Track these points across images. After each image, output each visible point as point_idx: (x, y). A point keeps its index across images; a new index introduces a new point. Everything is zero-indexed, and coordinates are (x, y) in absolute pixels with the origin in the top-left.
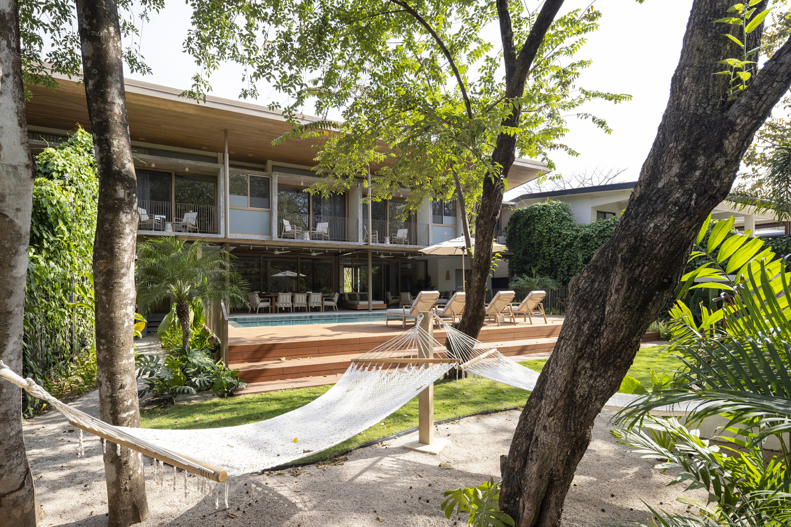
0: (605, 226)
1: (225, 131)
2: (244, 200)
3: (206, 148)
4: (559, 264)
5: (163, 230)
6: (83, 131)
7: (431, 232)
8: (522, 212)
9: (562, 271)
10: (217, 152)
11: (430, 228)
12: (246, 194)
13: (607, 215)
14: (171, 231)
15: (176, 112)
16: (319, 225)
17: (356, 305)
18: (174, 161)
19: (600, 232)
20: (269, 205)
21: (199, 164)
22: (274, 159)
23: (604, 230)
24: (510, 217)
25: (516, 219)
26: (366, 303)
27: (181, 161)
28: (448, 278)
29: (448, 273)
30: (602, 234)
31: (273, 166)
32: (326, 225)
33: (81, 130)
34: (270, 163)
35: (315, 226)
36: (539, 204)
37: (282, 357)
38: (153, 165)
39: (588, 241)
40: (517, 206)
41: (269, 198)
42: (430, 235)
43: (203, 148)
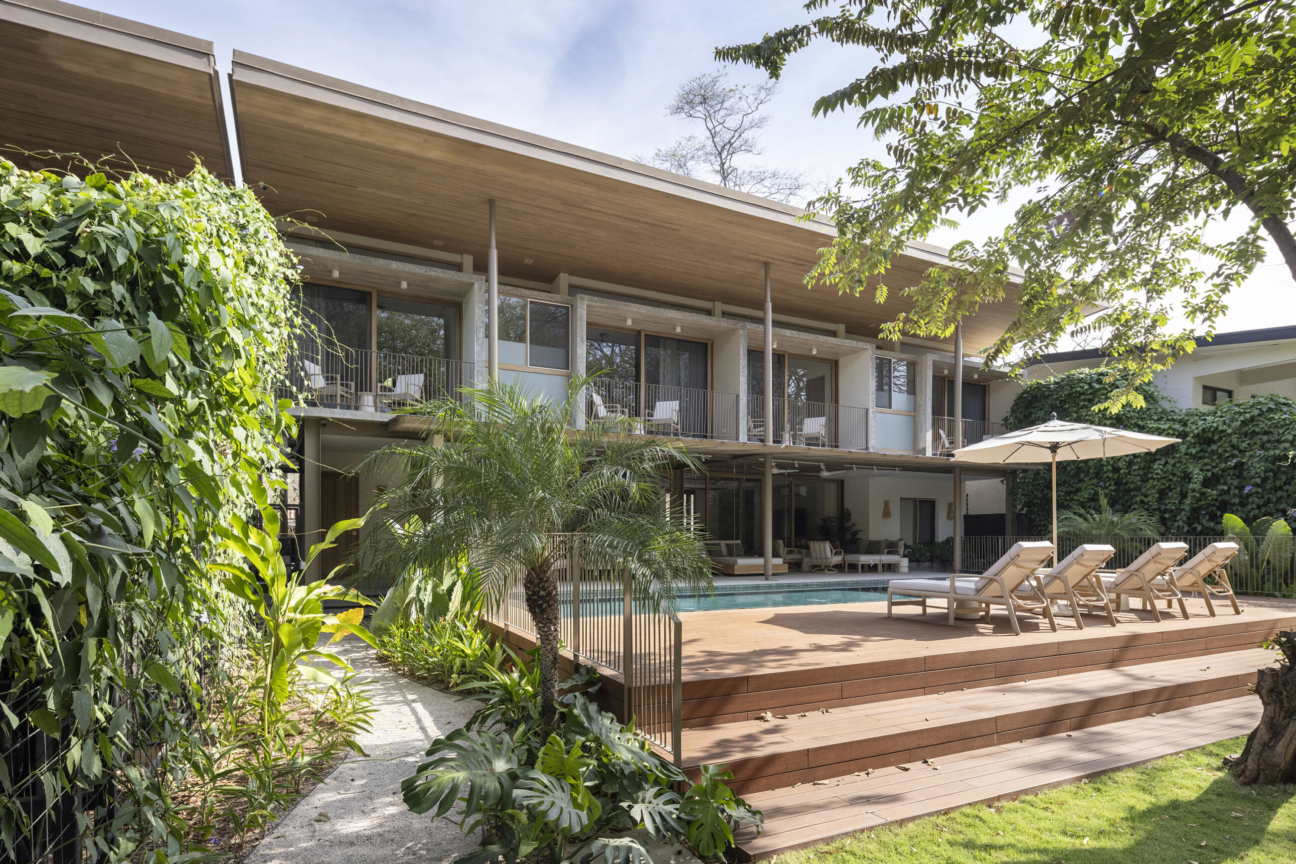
0: (1256, 412)
1: (491, 202)
2: (520, 351)
3: (441, 243)
4: (1138, 489)
5: (357, 408)
6: (205, 171)
7: (872, 423)
8: (1047, 387)
9: (1142, 502)
10: (461, 252)
11: (871, 415)
12: (520, 339)
13: (1219, 394)
14: (372, 409)
15: (395, 152)
16: (660, 406)
17: (732, 566)
18: (379, 263)
19: (1244, 423)
20: (567, 363)
21: (433, 273)
22: (573, 272)
23: (1252, 419)
24: (1014, 397)
25: (1030, 403)
26: (760, 561)
27: (395, 265)
28: (887, 514)
29: (886, 504)
30: (1250, 428)
31: (571, 286)
32: (675, 404)
33: (199, 167)
34: (564, 279)
35: (651, 407)
36: (1087, 370)
37: (765, 710)
38: (336, 274)
39: (1210, 441)
40: (1026, 376)
41: (566, 347)
42: (871, 430)
43: (436, 242)
